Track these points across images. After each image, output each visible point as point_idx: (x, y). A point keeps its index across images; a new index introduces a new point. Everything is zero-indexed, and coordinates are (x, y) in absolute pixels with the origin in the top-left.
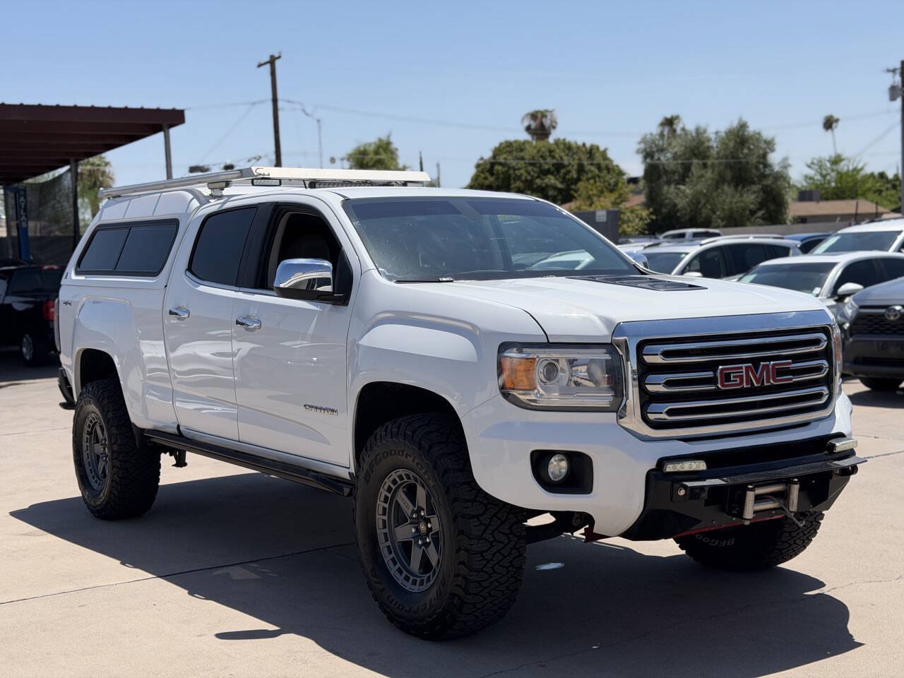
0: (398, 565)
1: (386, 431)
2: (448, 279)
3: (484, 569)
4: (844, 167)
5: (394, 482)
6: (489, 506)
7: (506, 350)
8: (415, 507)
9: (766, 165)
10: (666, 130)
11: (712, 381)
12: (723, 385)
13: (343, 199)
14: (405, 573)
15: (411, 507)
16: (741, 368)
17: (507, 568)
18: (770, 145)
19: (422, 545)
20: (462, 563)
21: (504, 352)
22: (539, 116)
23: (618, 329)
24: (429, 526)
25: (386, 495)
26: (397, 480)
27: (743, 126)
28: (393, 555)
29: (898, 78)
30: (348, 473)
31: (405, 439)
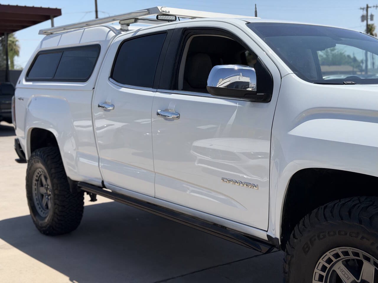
2: (351, 82)
5: (337, 256)
8: (358, 280)
13: (246, 22)
15: (353, 278)
25: (324, 265)
26: (341, 254)
29: (365, 13)
30: (266, 235)
31: (342, 219)
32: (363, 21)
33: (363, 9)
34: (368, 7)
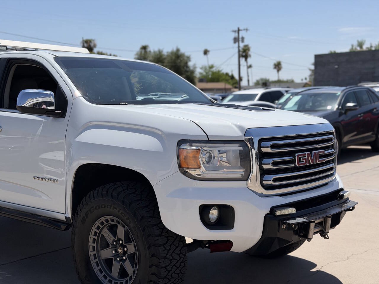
0: (104, 273)
1: (97, 193)
2: (124, 103)
3: (167, 277)
4: (214, 69)
5: (102, 223)
6: (169, 238)
7: (181, 144)
8: (116, 238)
9: (187, 67)
10: (143, 51)
11: (293, 162)
12: (298, 164)
13: (54, 56)
14: (108, 278)
15: (113, 238)
16: (305, 154)
17: (178, 274)
18: (189, 58)
19: (120, 261)
20: (153, 274)
21: (180, 146)
22: (89, 42)
23: (247, 132)
24: (125, 249)
25: (95, 231)
26: (104, 222)
27: (178, 50)
28: (100, 267)
29: (236, 35)
30: (64, 217)
31: (112, 198)
32: (235, 42)
33: (235, 31)
34: (239, 30)
